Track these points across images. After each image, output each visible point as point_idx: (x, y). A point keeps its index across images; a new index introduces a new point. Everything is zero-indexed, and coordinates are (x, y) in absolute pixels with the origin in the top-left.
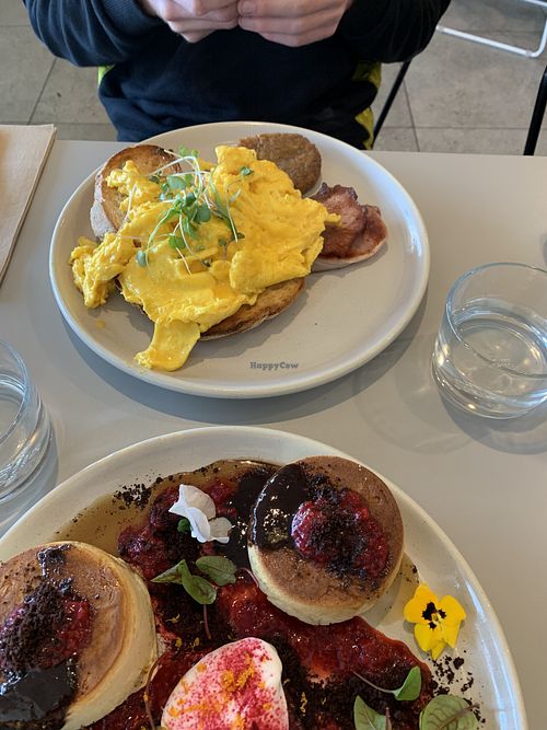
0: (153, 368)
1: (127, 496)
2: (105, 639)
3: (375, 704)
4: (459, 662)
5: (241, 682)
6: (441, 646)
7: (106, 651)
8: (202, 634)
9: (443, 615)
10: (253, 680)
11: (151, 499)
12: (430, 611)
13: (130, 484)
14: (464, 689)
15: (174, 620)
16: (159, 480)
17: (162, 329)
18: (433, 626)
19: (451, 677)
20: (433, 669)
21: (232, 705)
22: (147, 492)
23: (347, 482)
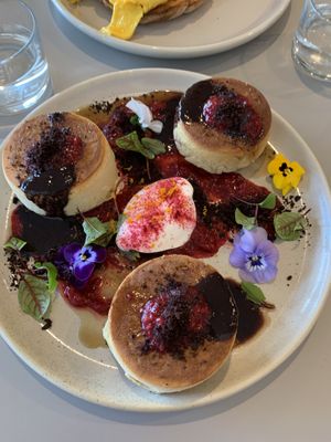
0: (112, 35)
1: (99, 107)
2: (91, 157)
3: (247, 213)
4: (298, 198)
5: (170, 193)
6: (288, 188)
7: (92, 163)
8: (145, 176)
9: (291, 170)
10: (177, 192)
11: (113, 109)
12: (284, 167)
13: (100, 101)
14: (300, 211)
15: (129, 169)
16: (117, 99)
17: (118, 10)
18: (285, 175)
19: (292, 205)
20: (282, 201)
21: (165, 203)
22: (110, 106)
23: (238, 91)
